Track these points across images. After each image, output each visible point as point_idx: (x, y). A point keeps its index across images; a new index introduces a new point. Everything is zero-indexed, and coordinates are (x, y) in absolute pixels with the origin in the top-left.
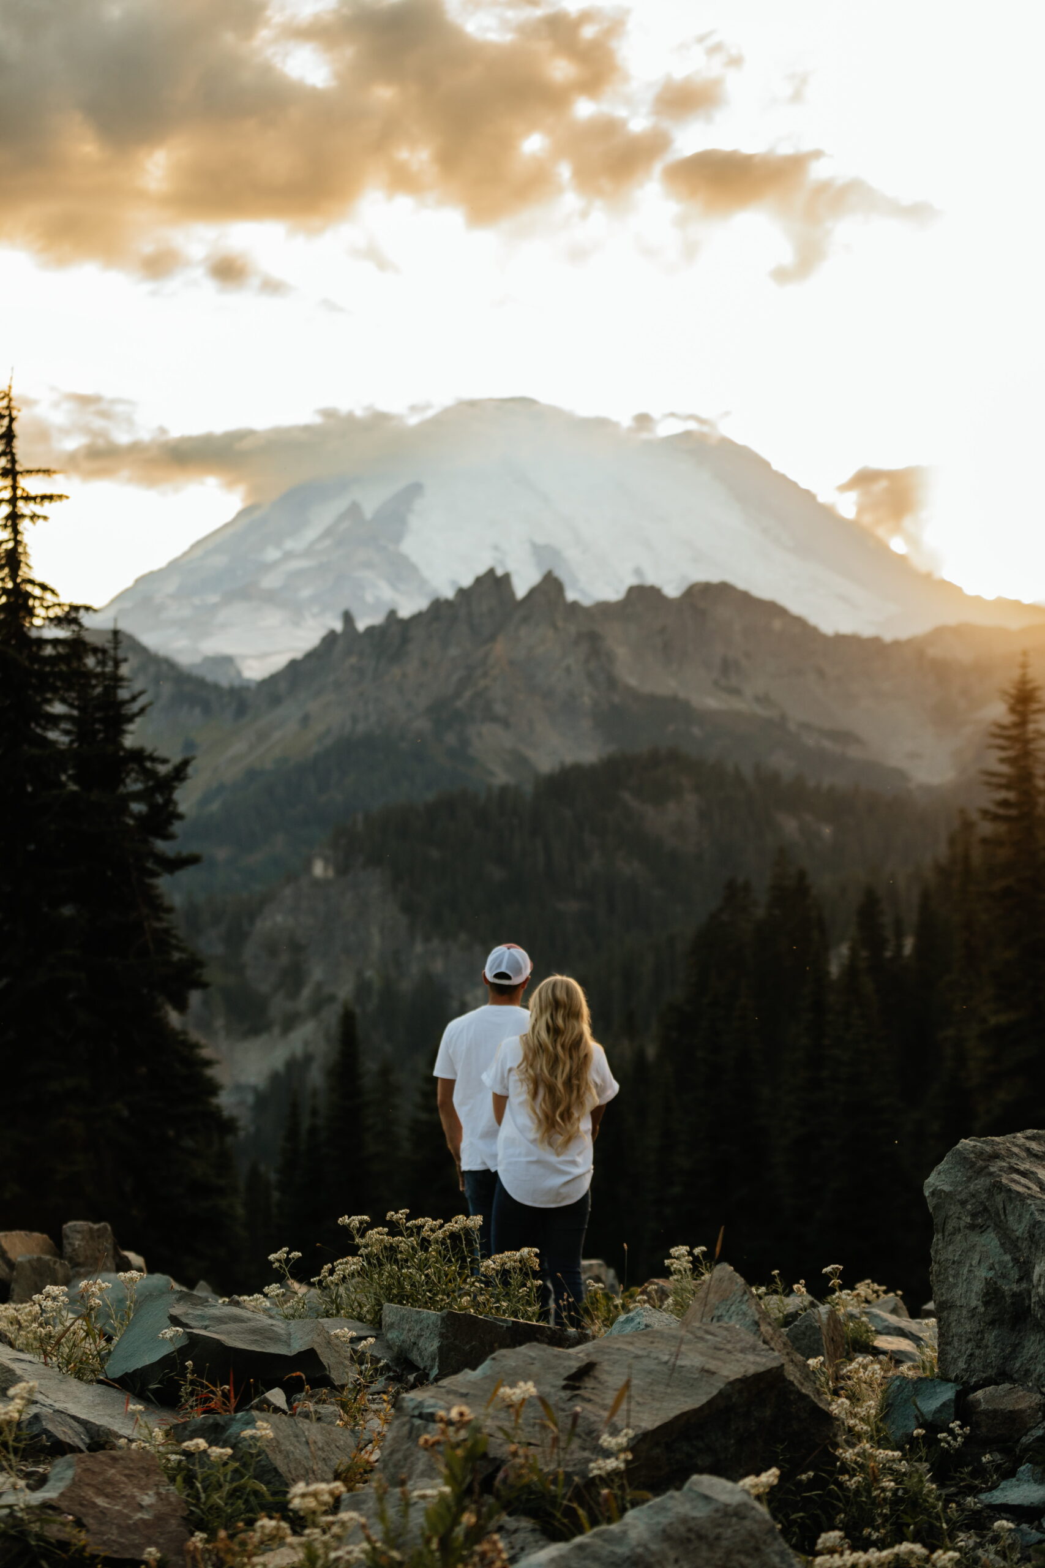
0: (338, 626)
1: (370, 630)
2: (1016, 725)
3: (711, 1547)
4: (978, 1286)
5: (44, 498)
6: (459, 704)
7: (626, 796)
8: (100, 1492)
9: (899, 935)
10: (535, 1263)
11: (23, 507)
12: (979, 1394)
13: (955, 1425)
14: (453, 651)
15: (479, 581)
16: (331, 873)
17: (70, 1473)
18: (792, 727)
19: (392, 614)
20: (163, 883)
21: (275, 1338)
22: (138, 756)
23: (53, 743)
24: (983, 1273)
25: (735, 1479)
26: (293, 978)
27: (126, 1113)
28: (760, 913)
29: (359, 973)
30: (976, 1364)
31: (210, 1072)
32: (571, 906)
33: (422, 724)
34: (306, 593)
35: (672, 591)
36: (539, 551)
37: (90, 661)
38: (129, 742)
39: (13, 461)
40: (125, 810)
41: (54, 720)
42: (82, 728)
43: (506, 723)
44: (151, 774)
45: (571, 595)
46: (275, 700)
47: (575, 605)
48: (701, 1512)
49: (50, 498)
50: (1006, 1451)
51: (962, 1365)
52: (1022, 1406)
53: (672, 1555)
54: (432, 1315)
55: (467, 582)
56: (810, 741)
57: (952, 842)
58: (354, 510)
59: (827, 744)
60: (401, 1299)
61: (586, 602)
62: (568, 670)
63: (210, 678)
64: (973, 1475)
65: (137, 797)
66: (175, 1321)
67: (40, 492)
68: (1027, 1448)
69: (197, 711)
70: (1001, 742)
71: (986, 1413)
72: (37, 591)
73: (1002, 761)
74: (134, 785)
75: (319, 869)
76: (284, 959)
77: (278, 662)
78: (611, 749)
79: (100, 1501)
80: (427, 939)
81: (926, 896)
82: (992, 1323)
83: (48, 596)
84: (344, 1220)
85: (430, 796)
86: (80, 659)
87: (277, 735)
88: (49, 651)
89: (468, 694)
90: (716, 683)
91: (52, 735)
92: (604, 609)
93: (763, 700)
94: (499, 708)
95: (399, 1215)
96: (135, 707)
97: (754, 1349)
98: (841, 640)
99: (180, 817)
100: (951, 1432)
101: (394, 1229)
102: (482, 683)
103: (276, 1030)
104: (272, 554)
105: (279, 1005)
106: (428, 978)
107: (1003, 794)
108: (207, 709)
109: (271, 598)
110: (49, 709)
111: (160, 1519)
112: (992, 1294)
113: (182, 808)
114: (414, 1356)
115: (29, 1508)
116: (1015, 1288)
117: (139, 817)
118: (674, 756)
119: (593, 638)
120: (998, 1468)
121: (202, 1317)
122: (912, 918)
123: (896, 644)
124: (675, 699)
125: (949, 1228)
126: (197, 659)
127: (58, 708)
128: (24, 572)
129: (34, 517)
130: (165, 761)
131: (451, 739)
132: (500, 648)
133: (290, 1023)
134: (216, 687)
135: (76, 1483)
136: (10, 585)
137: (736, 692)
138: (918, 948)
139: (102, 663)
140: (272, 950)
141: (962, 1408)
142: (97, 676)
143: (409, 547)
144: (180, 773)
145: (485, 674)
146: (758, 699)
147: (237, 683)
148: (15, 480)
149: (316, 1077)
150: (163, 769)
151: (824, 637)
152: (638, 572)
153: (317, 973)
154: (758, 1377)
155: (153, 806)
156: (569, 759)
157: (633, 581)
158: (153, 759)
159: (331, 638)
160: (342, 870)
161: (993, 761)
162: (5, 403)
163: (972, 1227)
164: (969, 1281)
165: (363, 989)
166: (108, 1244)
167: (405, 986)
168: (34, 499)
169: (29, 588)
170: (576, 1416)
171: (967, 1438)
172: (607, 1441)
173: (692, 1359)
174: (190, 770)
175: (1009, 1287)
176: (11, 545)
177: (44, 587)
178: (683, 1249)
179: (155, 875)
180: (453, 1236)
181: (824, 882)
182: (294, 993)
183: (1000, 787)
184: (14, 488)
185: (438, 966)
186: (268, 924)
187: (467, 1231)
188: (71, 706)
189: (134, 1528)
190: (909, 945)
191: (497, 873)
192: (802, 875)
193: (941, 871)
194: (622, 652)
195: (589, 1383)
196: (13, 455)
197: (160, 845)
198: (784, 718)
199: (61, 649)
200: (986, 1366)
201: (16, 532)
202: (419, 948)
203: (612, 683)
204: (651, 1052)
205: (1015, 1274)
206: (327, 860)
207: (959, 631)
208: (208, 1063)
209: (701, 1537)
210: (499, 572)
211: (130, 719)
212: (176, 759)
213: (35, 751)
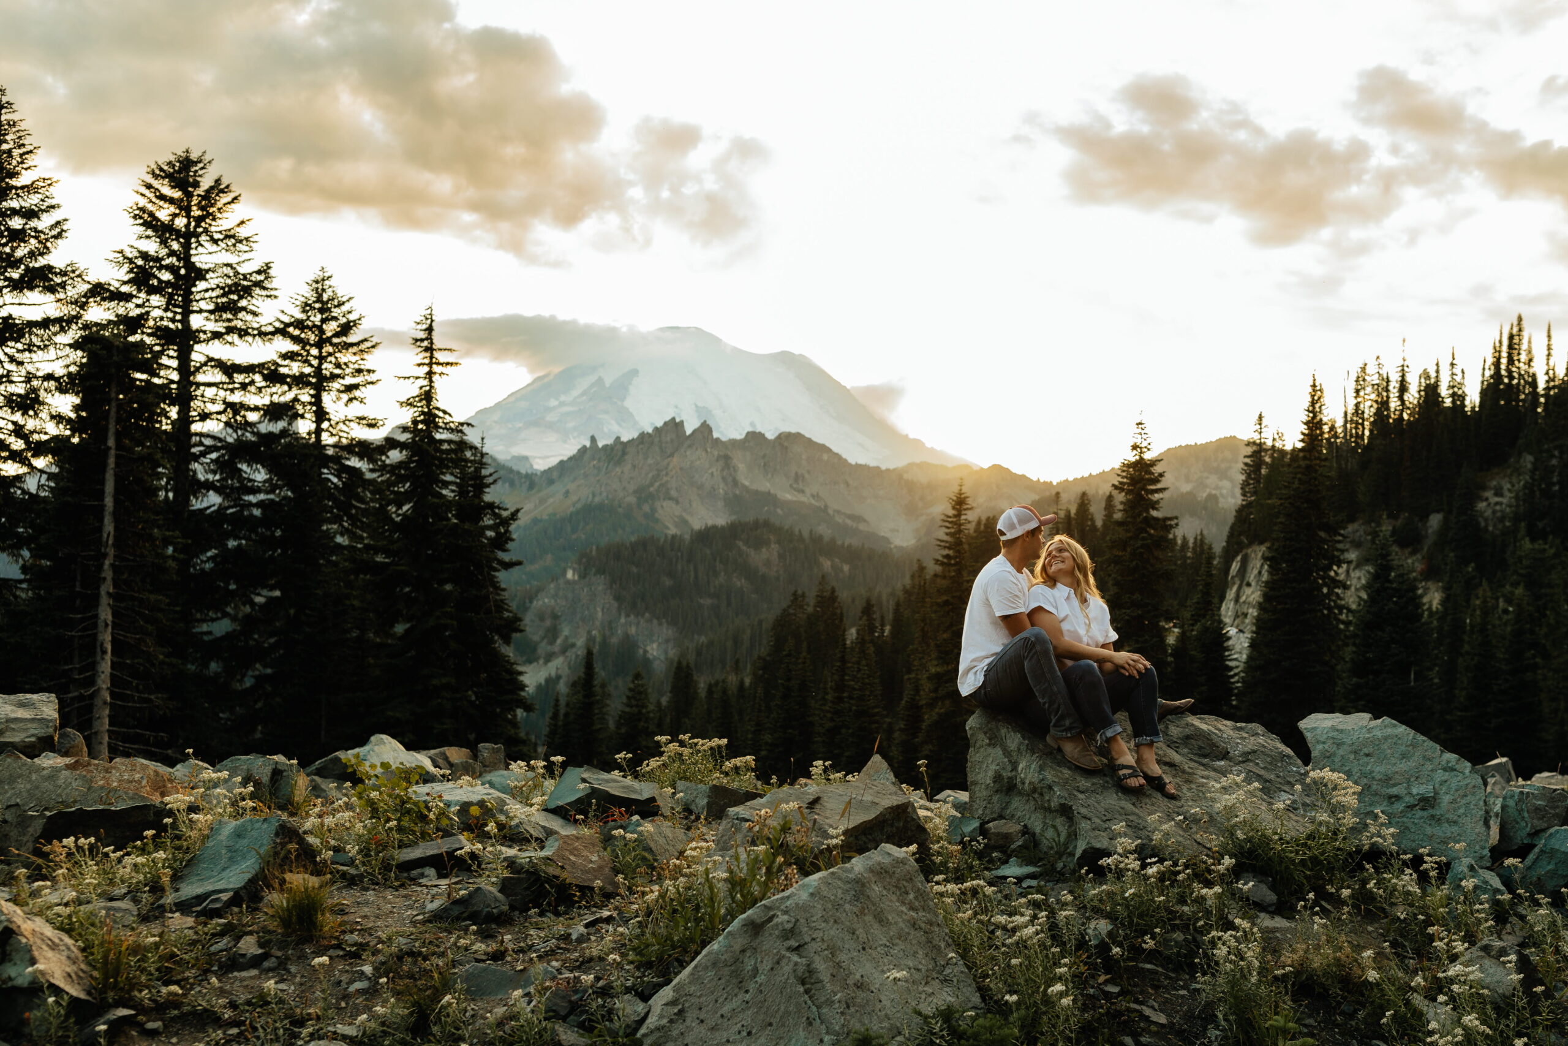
0: (588, 444)
1: (605, 447)
2: (955, 516)
3: (891, 877)
4: (991, 774)
5: (447, 364)
6: (652, 489)
7: (740, 544)
8: (572, 853)
9: (883, 625)
10: (753, 764)
11: (435, 368)
12: (991, 825)
13: (980, 838)
14: (650, 461)
15: (666, 423)
16: (576, 578)
17: (557, 844)
18: (831, 512)
19: (618, 438)
20: (502, 576)
21: (635, 791)
22: (491, 506)
23: (445, 496)
24: (993, 767)
25: (901, 847)
26: (552, 633)
27: (473, 698)
28: (810, 609)
29: (589, 632)
30: (988, 811)
31: (521, 678)
32: (707, 602)
33: (632, 500)
34: (571, 425)
35: (770, 435)
36: (699, 409)
37: (468, 454)
38: (487, 498)
39: (432, 343)
40: (483, 534)
41: (446, 484)
42: (462, 491)
43: (677, 502)
44: (497, 516)
45: (715, 435)
46: (551, 482)
47: (718, 439)
48: (887, 860)
49: (452, 364)
50: (1004, 852)
51: (980, 812)
52: (1011, 831)
53: (874, 880)
54: (702, 786)
55: (660, 424)
56: (839, 519)
57: (913, 577)
58: (600, 380)
59: (849, 522)
60: (686, 779)
61: (724, 439)
62: (712, 474)
63: (515, 468)
64: (989, 862)
65: (490, 528)
66: (584, 780)
67: (446, 361)
68: (1014, 851)
69: (507, 485)
70: (947, 524)
71: (994, 834)
72: (441, 414)
73: (947, 534)
74: (488, 521)
75: (570, 575)
76: (548, 623)
77: (553, 461)
78: (733, 518)
79: (572, 858)
80: (627, 616)
81: (898, 604)
82: (997, 791)
83: (447, 416)
84: (658, 738)
85: (633, 539)
86: (463, 451)
87: (551, 500)
88: (445, 446)
89: (657, 484)
90: (791, 486)
91: (444, 492)
92: (733, 443)
93: (815, 496)
94: (673, 493)
95: (685, 737)
96: (491, 480)
97: (896, 793)
98: (858, 466)
99: (513, 540)
100: (978, 841)
101: (682, 744)
102: (665, 479)
103: (541, 661)
104: (553, 403)
105: (543, 648)
106: (627, 636)
107: (946, 552)
108: (512, 484)
109: (550, 426)
110: (442, 477)
111: (600, 868)
112: (998, 778)
113: (514, 536)
114: (693, 807)
115: (539, 859)
116: (1009, 774)
117: (490, 539)
118: (767, 524)
119: (727, 459)
120: (1000, 859)
121: (598, 779)
122: (890, 617)
123: (888, 470)
124: (769, 493)
125: (977, 745)
126: (509, 458)
127: (448, 478)
128: (434, 403)
129: (441, 374)
130: (506, 509)
131: (646, 508)
132: (675, 460)
133: (549, 658)
134: (518, 473)
135: (560, 849)
136: (426, 410)
137: (803, 492)
138: (891, 632)
139: (474, 455)
140: (542, 618)
141: (983, 831)
142: (471, 461)
143: (629, 403)
144: (514, 516)
145: (667, 474)
146: (813, 496)
147: (529, 472)
148: (432, 354)
149: (562, 688)
150: (505, 514)
151: (850, 465)
152: (752, 424)
153: (566, 631)
154: (898, 806)
155: (498, 533)
156: (710, 523)
157: (750, 429)
158: (499, 508)
159: (583, 450)
160: (583, 576)
161: (941, 534)
162: (429, 311)
163: (989, 745)
164: (986, 771)
165: (591, 639)
166: (502, 756)
167: (614, 640)
168: (442, 364)
169: (437, 412)
170: (815, 820)
171: (986, 845)
172: (831, 831)
173: (868, 798)
174: (520, 515)
175: (1006, 774)
176: (428, 388)
177: (445, 412)
178: (820, 762)
179: (498, 570)
180: (711, 748)
181: (844, 595)
182: (552, 642)
183: (945, 547)
184: (431, 357)
185: (633, 630)
186: (540, 603)
187: (719, 747)
188: (456, 477)
189: (588, 872)
190: (887, 629)
191: (668, 582)
192: (833, 591)
193: (906, 591)
194: (741, 467)
195: (818, 806)
196: (431, 339)
197: (501, 555)
198: (826, 506)
199: (453, 446)
200: (992, 813)
201: (431, 381)
202: (623, 620)
203: (735, 483)
204: (747, 681)
205: (1009, 768)
206: (574, 570)
207: (922, 466)
208: (521, 673)
209: (886, 872)
210: (678, 420)
211: (488, 486)
212: (512, 510)
213: (436, 500)
